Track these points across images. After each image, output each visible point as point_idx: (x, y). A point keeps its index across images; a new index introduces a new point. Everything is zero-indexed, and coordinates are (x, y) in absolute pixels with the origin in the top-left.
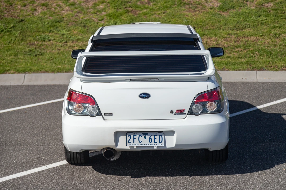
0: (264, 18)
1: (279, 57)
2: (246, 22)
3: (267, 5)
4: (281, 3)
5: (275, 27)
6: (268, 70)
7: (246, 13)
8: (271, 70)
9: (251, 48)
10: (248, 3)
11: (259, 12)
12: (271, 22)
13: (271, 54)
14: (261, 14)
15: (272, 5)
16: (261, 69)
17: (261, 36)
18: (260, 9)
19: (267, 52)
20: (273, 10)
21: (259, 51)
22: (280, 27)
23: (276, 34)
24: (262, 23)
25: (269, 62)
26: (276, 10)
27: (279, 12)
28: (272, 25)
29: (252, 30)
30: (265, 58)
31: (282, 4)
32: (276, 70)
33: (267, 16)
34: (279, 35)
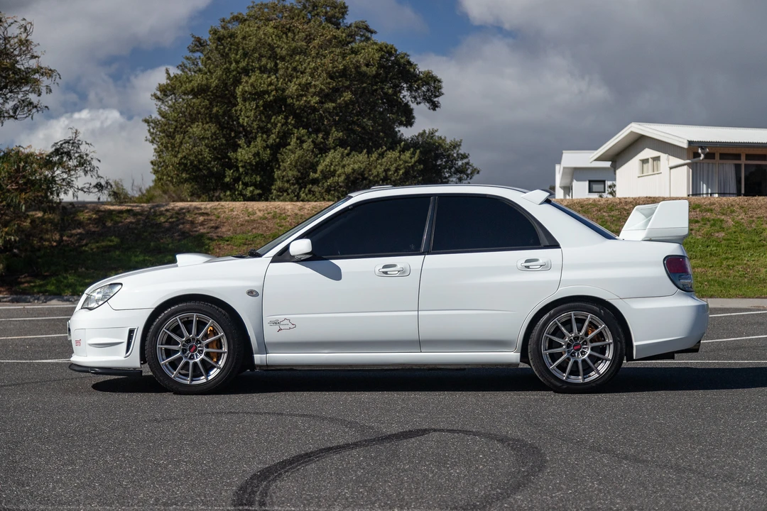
0: (715, 248)
1: (733, 287)
2: (691, 253)
3: (717, 235)
4: (735, 232)
5: (727, 259)
6: (720, 297)
7: (690, 242)
8: (724, 297)
9: (699, 279)
10: (693, 232)
11: (707, 242)
12: (723, 252)
13: (723, 284)
14: (710, 244)
15: (723, 234)
16: (711, 297)
17: (711, 267)
18: (708, 238)
19: (718, 282)
20: (725, 240)
21: (708, 281)
22: (734, 258)
23: (729, 266)
24: (711, 254)
25: (721, 291)
26: (728, 240)
27: (732, 242)
28: (724, 256)
29: (699, 261)
30: (717, 288)
31: (737, 234)
32: (730, 298)
33: (717, 246)
34: (733, 266)
